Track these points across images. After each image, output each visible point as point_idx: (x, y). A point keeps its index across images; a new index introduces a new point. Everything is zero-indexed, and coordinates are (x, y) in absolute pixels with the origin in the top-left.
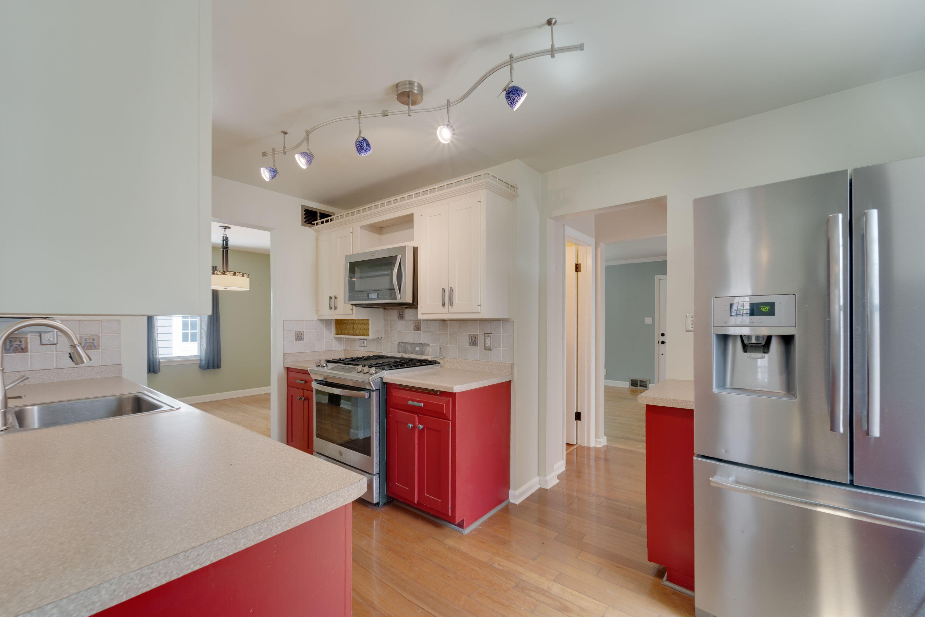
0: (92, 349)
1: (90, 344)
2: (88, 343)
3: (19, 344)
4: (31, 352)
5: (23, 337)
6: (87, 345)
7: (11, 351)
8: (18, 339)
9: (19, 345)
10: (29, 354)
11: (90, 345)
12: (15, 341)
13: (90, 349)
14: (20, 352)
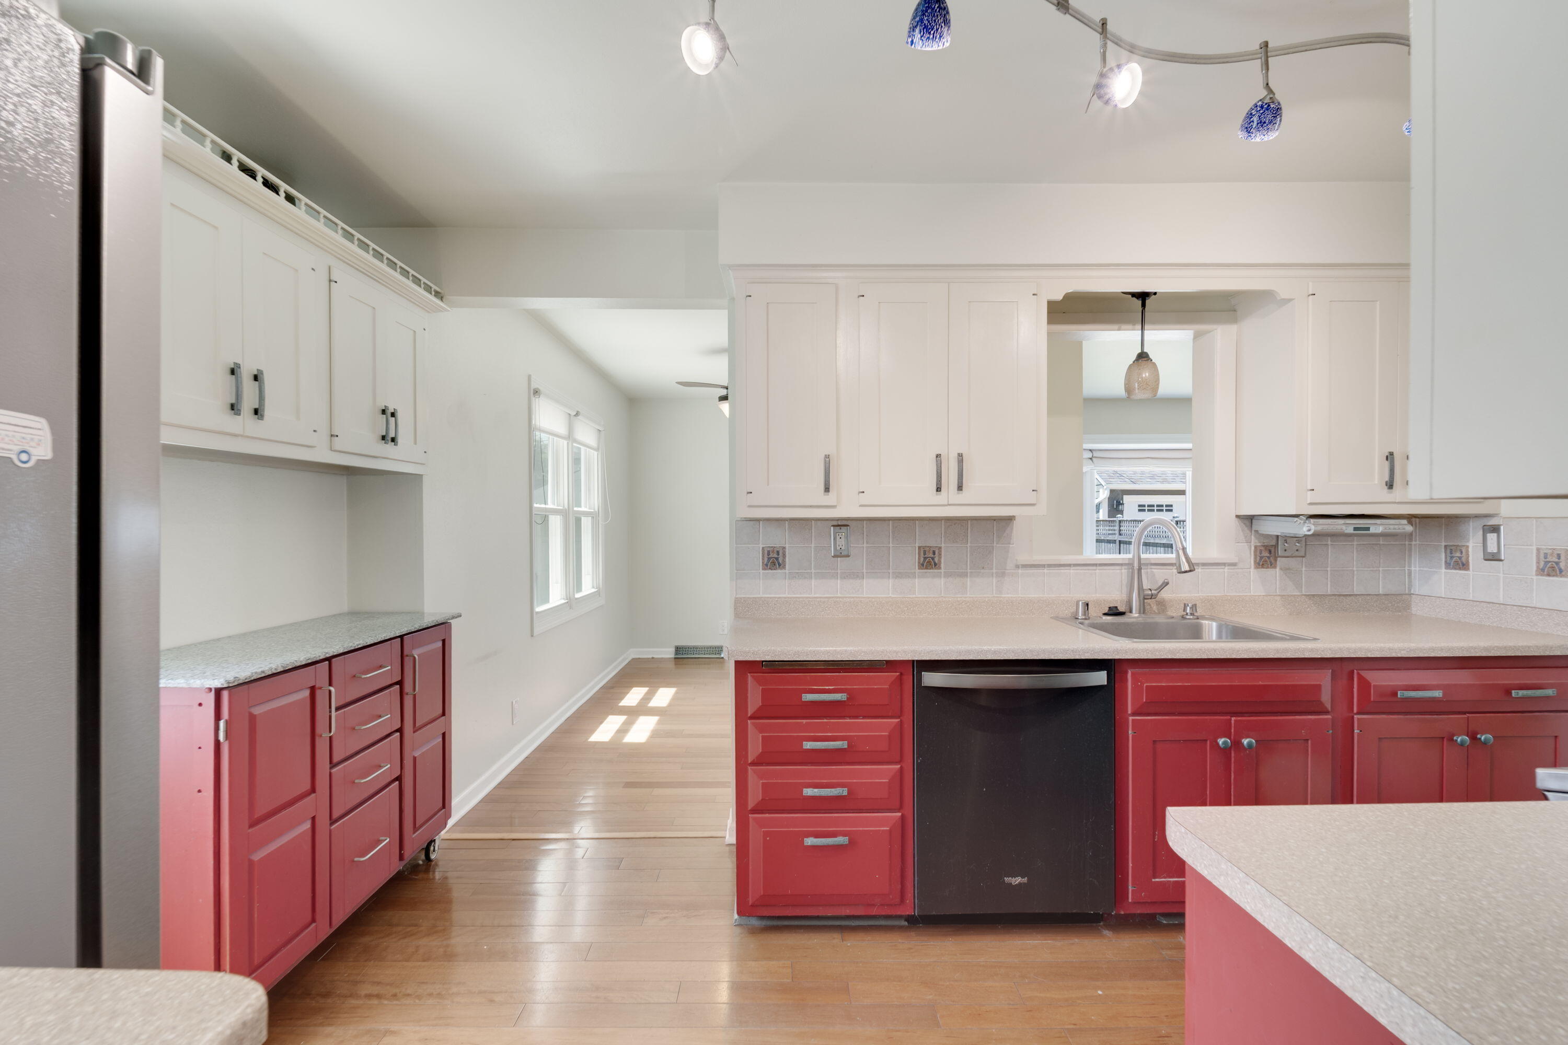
0: (1556, 575)
1: (1552, 564)
2: (1550, 562)
3: (1460, 555)
4: (1473, 571)
5: (1464, 546)
6: (1548, 566)
7: (1451, 567)
8: (1458, 548)
9: (1460, 558)
10: (1470, 572)
11: (1553, 567)
12: (1456, 551)
13: (1554, 576)
14: (1460, 569)
